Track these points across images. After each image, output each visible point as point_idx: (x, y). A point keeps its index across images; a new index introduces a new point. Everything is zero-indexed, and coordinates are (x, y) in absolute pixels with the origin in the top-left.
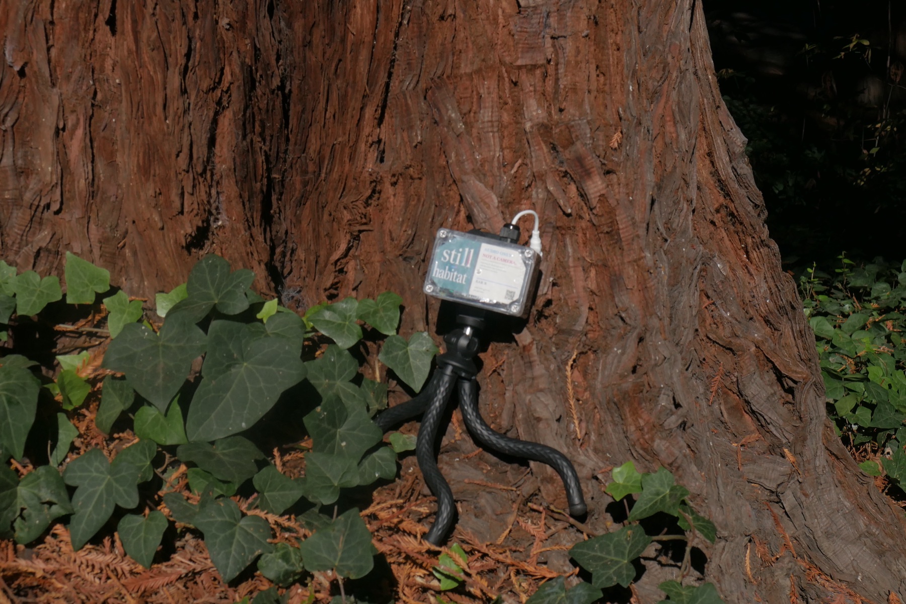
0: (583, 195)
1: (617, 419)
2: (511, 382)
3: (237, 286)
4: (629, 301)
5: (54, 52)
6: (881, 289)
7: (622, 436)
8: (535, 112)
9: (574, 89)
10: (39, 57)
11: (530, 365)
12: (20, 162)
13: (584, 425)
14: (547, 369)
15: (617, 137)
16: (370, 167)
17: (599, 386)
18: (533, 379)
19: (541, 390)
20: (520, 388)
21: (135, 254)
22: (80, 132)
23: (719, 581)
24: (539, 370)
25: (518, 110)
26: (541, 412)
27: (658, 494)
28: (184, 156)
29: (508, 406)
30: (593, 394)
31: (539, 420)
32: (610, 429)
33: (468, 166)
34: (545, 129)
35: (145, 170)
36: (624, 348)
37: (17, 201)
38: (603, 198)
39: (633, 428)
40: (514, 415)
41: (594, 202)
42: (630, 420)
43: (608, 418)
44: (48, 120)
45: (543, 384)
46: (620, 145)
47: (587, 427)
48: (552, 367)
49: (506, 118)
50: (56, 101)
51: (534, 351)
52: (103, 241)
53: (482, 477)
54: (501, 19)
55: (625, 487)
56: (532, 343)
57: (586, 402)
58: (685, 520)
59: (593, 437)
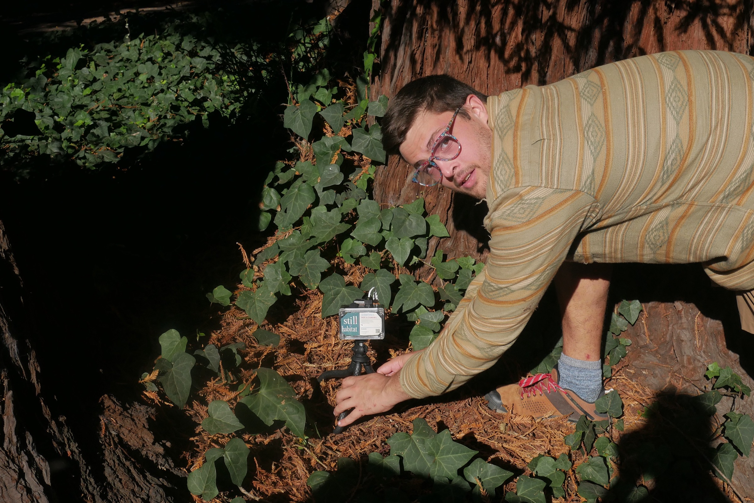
1: (714, 340)
2: (672, 323)
7: (716, 347)
11: (681, 318)
13: (700, 341)
14: (687, 320)
17: (708, 326)
18: (681, 323)
19: (684, 329)
20: (675, 327)
23: (751, 407)
24: (684, 320)
26: (683, 337)
27: (726, 377)
29: (670, 332)
30: (705, 329)
31: (682, 341)
32: (711, 344)
39: (721, 345)
40: (672, 337)
42: (720, 342)
43: (711, 339)
45: (685, 326)
47: (702, 342)
48: (689, 319)
51: (683, 313)
53: (657, 361)
55: (713, 372)
56: (682, 310)
57: (702, 331)
58: (737, 387)
59: (704, 347)
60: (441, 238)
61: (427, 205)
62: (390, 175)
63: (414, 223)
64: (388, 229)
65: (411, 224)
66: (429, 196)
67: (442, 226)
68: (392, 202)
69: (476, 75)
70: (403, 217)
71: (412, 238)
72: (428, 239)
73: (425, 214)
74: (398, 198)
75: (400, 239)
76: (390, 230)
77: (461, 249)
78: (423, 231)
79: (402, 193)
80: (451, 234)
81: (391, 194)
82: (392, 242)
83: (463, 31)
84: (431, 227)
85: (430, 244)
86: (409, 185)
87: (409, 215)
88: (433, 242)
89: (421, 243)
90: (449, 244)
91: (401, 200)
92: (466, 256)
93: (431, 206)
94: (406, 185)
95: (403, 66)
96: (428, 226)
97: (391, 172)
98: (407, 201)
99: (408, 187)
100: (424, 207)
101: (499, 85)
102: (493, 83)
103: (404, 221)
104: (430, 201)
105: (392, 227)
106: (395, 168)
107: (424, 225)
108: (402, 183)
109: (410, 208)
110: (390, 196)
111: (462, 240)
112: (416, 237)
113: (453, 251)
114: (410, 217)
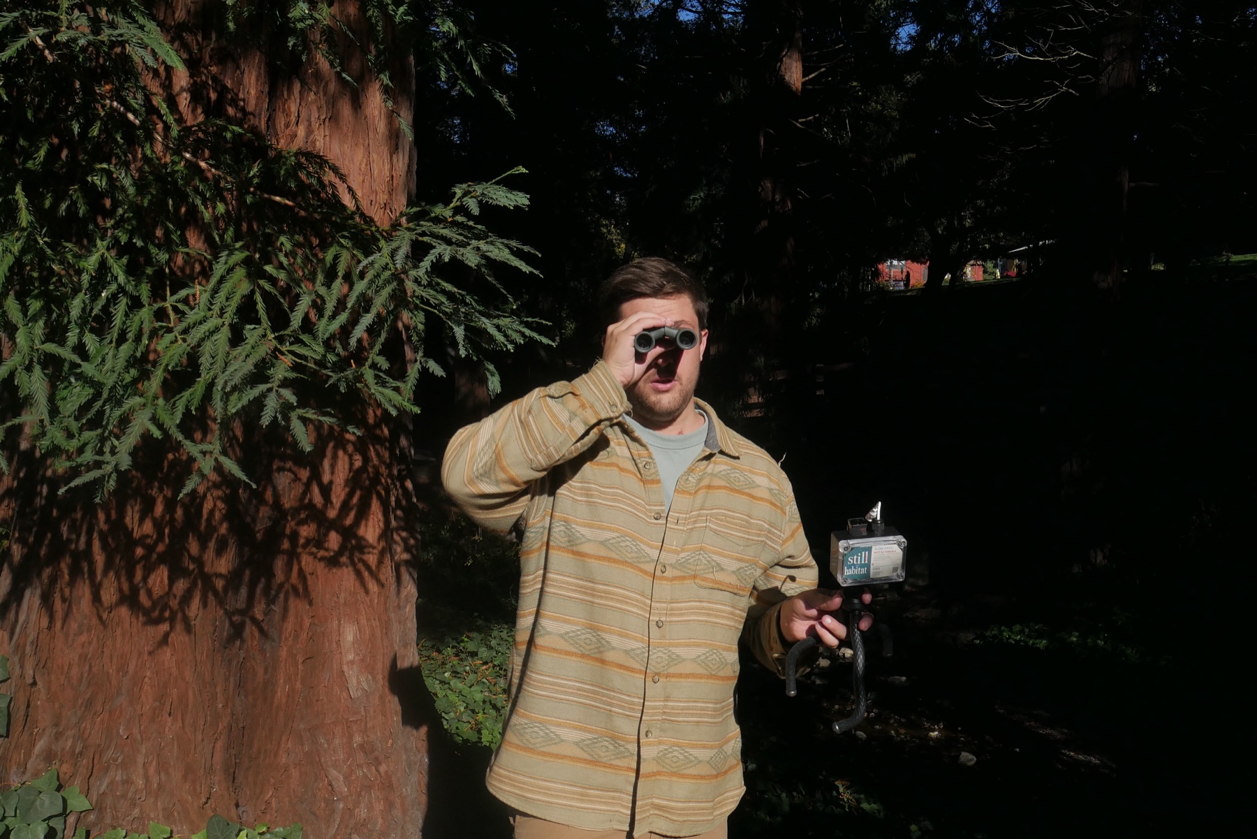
0: (377, 771)
3: (231, 832)
4: (397, 813)
5: (142, 727)
6: (484, 652)
8: (358, 739)
9: (373, 727)
10: (135, 731)
12: (125, 777)
15: (390, 741)
16: (284, 760)
21: (179, 814)
22: (154, 763)
25: (351, 737)
28: (203, 768)
33: (330, 763)
34: (361, 746)
35: (185, 777)
36: (396, 834)
37: (124, 796)
38: (386, 772)
41: (383, 774)
44: (140, 760)
46: (392, 745)
49: (345, 740)
50: (144, 751)
52: (164, 809)
54: (342, 700)
60: (81, 812)
61: (61, 775)
62: (12, 747)
63: (47, 802)
64: (13, 814)
65: (42, 804)
66: (64, 765)
67: (83, 797)
68: (16, 779)
69: (118, 624)
70: (32, 797)
71: (44, 821)
72: (65, 817)
73: (59, 788)
74: (24, 773)
75: (29, 825)
76: (15, 816)
77: (108, 821)
78: (59, 809)
79: (28, 766)
80: (94, 805)
81: (14, 768)
82: (19, 830)
83: (100, 584)
84: (69, 802)
85: (68, 822)
86: (38, 756)
87: (40, 792)
88: (71, 819)
89: (57, 824)
90: (92, 817)
91: (28, 774)
92: (114, 828)
93: (68, 776)
94: (34, 757)
95: (27, 621)
96: (65, 801)
97: (13, 744)
98: (36, 775)
99: (36, 759)
100: (58, 779)
101: (144, 633)
102: (138, 631)
103: (34, 802)
104: (66, 771)
105: (18, 812)
106: (18, 738)
107: (60, 802)
108: (28, 755)
109: (39, 783)
110: (12, 771)
111: (108, 810)
112: (50, 818)
113: (97, 824)
114: (41, 795)
